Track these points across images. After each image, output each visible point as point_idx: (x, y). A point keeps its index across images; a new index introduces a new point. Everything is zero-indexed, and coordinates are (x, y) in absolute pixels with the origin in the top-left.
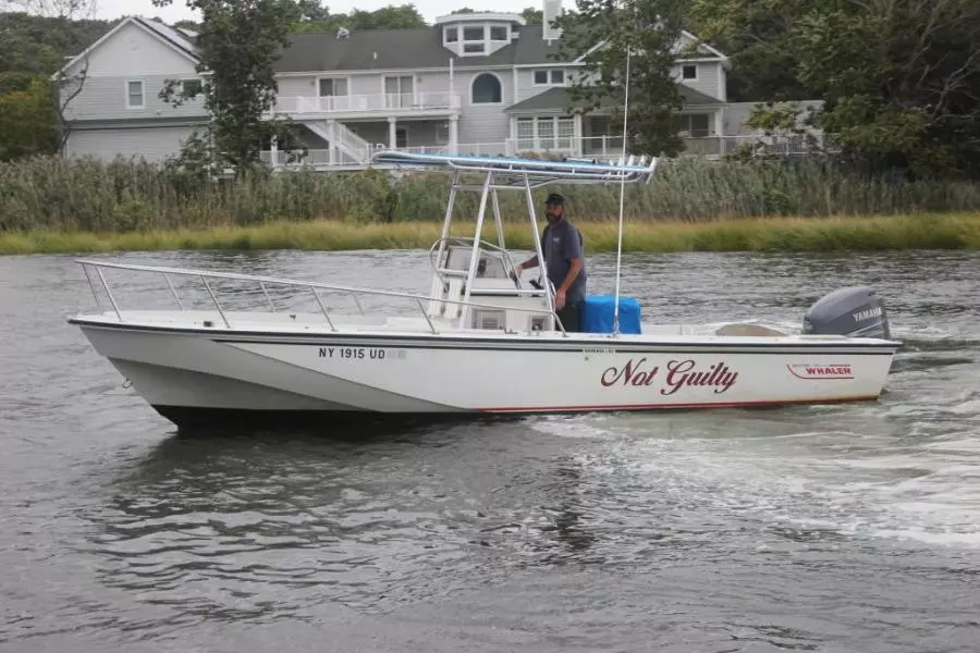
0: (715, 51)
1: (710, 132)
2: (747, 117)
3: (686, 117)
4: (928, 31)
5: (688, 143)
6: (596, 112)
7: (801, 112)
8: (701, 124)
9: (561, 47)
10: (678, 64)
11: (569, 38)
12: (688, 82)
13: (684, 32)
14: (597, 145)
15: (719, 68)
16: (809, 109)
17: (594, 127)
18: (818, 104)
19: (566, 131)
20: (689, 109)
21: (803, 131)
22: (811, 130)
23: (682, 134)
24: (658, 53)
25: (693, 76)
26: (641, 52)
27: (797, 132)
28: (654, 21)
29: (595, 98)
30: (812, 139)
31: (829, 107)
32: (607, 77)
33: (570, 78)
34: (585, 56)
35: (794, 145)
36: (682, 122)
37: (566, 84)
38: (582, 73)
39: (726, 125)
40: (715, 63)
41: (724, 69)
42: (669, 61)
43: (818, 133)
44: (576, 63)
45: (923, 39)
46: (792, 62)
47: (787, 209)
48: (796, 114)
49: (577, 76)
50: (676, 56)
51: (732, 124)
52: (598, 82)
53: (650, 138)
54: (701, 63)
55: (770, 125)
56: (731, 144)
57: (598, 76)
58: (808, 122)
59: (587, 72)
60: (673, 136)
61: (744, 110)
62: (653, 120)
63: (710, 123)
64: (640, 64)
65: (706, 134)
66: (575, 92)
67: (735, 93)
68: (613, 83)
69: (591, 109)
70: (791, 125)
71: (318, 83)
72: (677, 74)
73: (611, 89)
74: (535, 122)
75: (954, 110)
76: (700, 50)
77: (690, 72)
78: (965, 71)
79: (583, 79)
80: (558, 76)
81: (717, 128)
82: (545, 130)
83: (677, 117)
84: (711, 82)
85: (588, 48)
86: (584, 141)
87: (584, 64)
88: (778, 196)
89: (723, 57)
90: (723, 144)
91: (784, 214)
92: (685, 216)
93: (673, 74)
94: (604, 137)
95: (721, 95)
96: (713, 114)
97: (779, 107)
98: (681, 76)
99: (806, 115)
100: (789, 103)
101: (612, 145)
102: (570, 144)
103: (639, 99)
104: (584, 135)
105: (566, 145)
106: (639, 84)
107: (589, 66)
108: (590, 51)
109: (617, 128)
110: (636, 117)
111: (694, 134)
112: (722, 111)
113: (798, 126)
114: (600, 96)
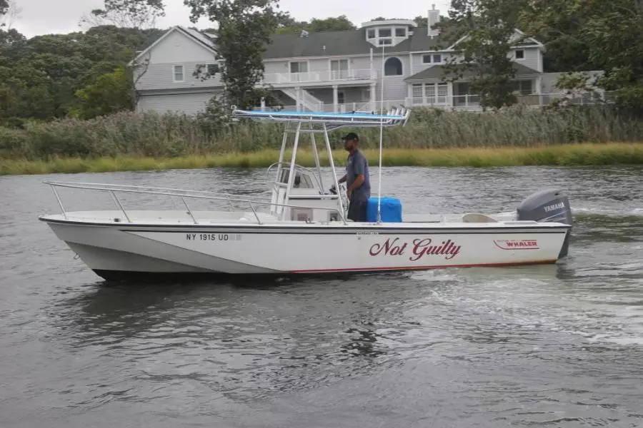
0: (536, 41)
1: (533, 92)
2: (555, 82)
3: (517, 82)
5: (519, 99)
6: (461, 80)
7: (590, 78)
8: (527, 86)
9: (438, 41)
10: (512, 49)
11: (445, 35)
12: (519, 60)
13: (516, 30)
14: (462, 101)
15: (538, 52)
16: (595, 76)
17: (460, 89)
18: (601, 73)
19: (443, 93)
20: (520, 77)
21: (591, 90)
22: (597, 89)
23: (515, 93)
24: (500, 43)
25: (522, 57)
26: (489, 42)
27: (587, 90)
28: (497, 23)
29: (459, 72)
30: (597, 95)
31: (606, 75)
32: (468, 59)
33: (445, 60)
34: (453, 46)
35: (586, 98)
36: (516, 85)
37: (442, 63)
38: (452, 56)
39: (543, 87)
40: (536, 48)
41: (542, 53)
42: (507, 48)
43: (601, 91)
44: (449, 49)
46: (584, 47)
47: (582, 139)
48: (587, 79)
49: (450, 59)
50: (511, 44)
51: (547, 87)
52: (462, 61)
53: (495, 96)
54: (526, 49)
55: (571, 85)
56: (546, 99)
57: (463, 58)
58: (594, 84)
59: (455, 56)
60: (509, 94)
61: (555, 77)
62: (497, 85)
63: (533, 86)
64: (490, 50)
65: (530, 92)
66: (448, 69)
67: (548, 67)
68: (472, 62)
69: (457, 79)
70: (583, 86)
71: (289, 65)
72: (512, 56)
73: (470, 66)
74: (424, 86)
76: (525, 41)
77: (520, 54)
79: (453, 60)
80: (437, 58)
81: (537, 89)
82: (430, 92)
83: (512, 82)
84: (533, 60)
85: (455, 41)
86: (454, 98)
87: (453, 50)
88: (577, 131)
89: (540, 45)
90: (541, 99)
91: (580, 142)
92: (517, 144)
93: (509, 56)
94: (466, 96)
95: (539, 68)
96: (535, 80)
97: (576, 75)
98: (515, 57)
99: (593, 79)
100: (582, 72)
101: (472, 100)
102: (445, 100)
103: (488, 71)
104: (454, 94)
105: (443, 100)
106: (488, 62)
107: (457, 51)
108: (457, 42)
109: (474, 90)
110: (487, 83)
111: (523, 93)
112: (540, 78)
113: (588, 87)
114: (463, 70)
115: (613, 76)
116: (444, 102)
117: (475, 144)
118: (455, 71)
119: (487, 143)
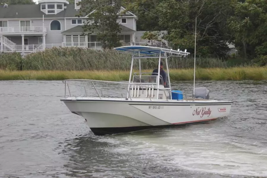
0: (133, 14)
1: (131, 41)
2: (142, 35)
3: (122, 36)
4: (201, 8)
5: (123, 44)
6: (93, 34)
7: (160, 35)
8: (128, 38)
9: (80, 12)
10: (120, 18)
11: (83, 9)
12: (123, 24)
13: (122, 7)
14: (93, 45)
15: (134, 20)
16: (163, 34)
17: (92, 38)
18: (166, 32)
19: (83, 40)
20: (123, 33)
21: (160, 41)
22: (163, 40)
23: (121, 41)
24: (113, 14)
26: (107, 14)
27: (158, 41)
28: (111, 3)
29: (92, 29)
30: (164, 44)
31: (169, 33)
32: (96, 22)
33: (84, 22)
34: (88, 15)
36: (122, 37)
37: (82, 24)
38: (87, 21)
39: (136, 38)
40: (133, 18)
41: (135, 20)
42: (117, 17)
43: (166, 42)
44: (86, 17)
45: (199, 11)
46: (157, 18)
48: (159, 35)
49: (86, 22)
50: (119, 15)
51: (138, 38)
52: (93, 24)
53: (110, 42)
54: (127, 18)
55: (150, 38)
57: (94, 22)
58: (163, 38)
59: (89, 21)
60: (118, 42)
61: (142, 33)
62: (111, 37)
63: (131, 38)
64: (108, 18)
66: (86, 28)
67: (139, 28)
68: (98, 24)
69: (90, 33)
70: (156, 39)
72: (119, 22)
73: (97, 26)
74: (72, 37)
75: (209, 34)
76: (127, 14)
77: (124, 21)
78: (213, 21)
79: (88, 23)
80: (80, 21)
81: (133, 40)
82: (75, 40)
83: (119, 36)
84: (131, 24)
85: (89, 12)
86: (88, 44)
87: (88, 17)
89: (135, 16)
92: (121, 69)
93: (117, 22)
94: (95, 42)
95: (134, 28)
96: (132, 35)
97: (153, 33)
98: (121, 22)
100: (156, 31)
101: (98, 45)
102: (84, 44)
103: (107, 30)
104: (88, 41)
105: (82, 44)
106: (106, 25)
107: (90, 18)
108: (90, 14)
109: (99, 39)
110: (105, 35)
111: (125, 41)
112: (135, 34)
113: (159, 39)
114: (93, 29)
115: (172, 34)
116: (83, 45)
117: (98, 69)
118: (90, 29)
119: (105, 68)
